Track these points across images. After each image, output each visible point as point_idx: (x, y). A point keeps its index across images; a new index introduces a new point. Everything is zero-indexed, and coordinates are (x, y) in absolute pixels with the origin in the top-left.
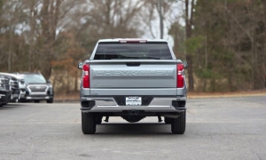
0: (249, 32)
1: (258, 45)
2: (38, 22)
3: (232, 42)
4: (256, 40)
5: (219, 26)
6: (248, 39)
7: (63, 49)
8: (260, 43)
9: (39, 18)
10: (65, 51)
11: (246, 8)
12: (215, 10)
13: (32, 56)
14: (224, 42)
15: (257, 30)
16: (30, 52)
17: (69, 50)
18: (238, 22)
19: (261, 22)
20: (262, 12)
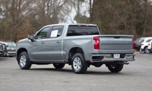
0: (123, 20)
1: (128, 26)
2: (9, 13)
3: (115, 25)
4: (127, 24)
5: (108, 16)
6: (123, 23)
7: (23, 28)
8: (129, 25)
9: (9, 11)
10: (25, 29)
11: (122, 7)
12: (106, 8)
13: (6, 32)
14: (111, 25)
15: (128, 18)
16: (5, 30)
17: (26, 29)
18: (117, 14)
19: (130, 14)
20: (131, 9)
